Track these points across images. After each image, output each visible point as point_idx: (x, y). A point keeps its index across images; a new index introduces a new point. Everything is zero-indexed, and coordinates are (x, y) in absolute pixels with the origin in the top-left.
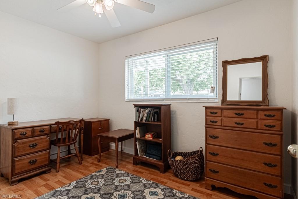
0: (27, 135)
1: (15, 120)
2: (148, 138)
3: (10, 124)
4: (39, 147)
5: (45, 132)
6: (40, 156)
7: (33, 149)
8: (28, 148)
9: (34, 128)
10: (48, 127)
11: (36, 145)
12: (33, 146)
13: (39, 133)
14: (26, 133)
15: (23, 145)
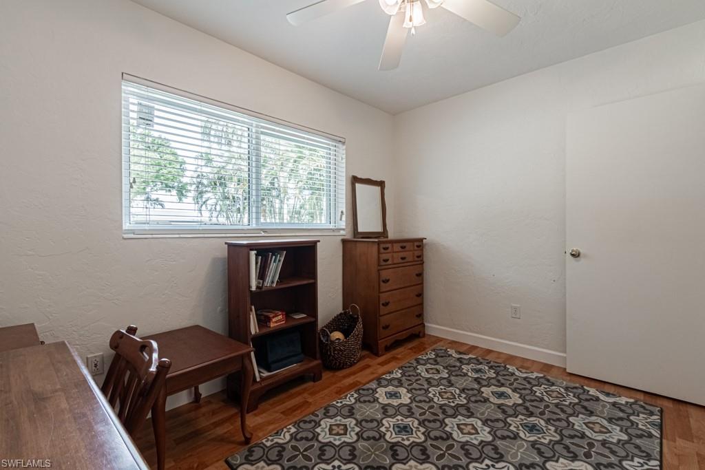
2: (276, 324)
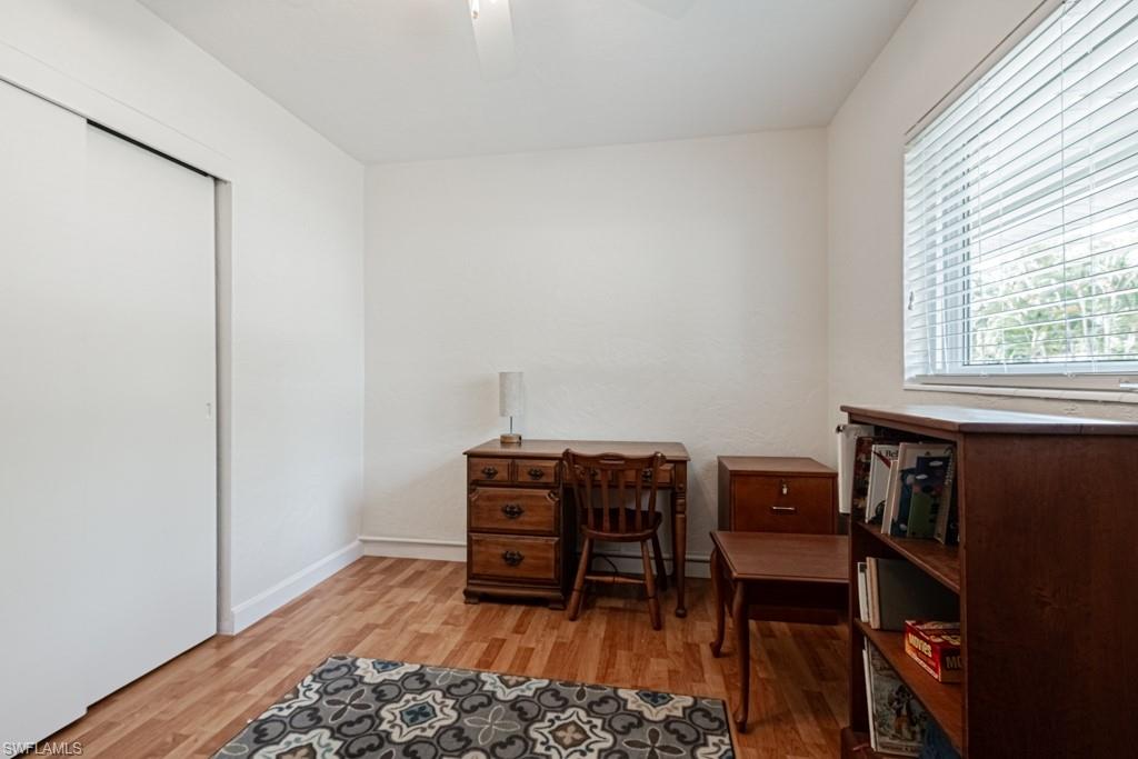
0: (497, 477)
1: (516, 431)
3: (505, 441)
4: (526, 519)
5: (544, 480)
6: (531, 547)
7: (512, 521)
8: (500, 515)
9: (517, 461)
10: (553, 463)
11: (520, 512)
12: (513, 513)
13: (528, 479)
14: (496, 473)
15: (488, 503)
